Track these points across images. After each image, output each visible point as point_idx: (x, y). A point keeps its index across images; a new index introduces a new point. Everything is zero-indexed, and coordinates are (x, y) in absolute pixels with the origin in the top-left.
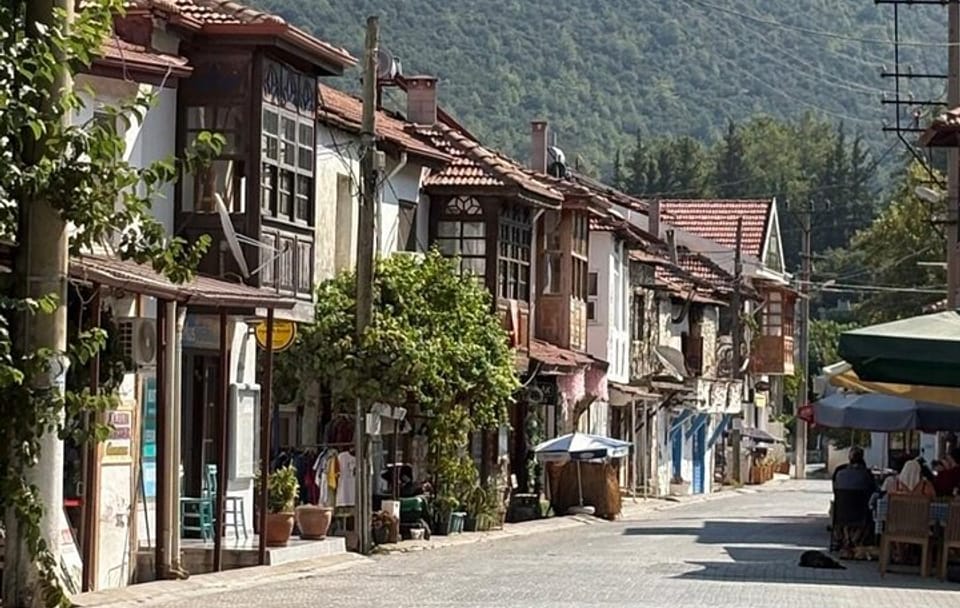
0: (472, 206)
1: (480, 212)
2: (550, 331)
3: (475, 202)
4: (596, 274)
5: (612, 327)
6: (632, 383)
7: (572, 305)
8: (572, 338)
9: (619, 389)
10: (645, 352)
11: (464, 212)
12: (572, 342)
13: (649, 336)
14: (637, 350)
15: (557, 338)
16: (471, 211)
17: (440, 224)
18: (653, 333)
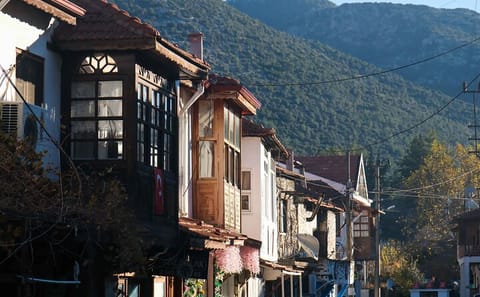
0: (107, 64)
1: (116, 70)
2: (207, 211)
3: (111, 60)
4: (249, 172)
5: (263, 217)
6: (280, 261)
7: (226, 187)
8: (226, 219)
9: (270, 266)
10: (289, 241)
11: (99, 71)
12: (226, 222)
13: (291, 229)
14: (283, 240)
15: (213, 219)
16: (108, 69)
17: (73, 85)
18: (294, 227)
